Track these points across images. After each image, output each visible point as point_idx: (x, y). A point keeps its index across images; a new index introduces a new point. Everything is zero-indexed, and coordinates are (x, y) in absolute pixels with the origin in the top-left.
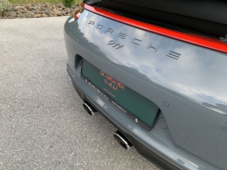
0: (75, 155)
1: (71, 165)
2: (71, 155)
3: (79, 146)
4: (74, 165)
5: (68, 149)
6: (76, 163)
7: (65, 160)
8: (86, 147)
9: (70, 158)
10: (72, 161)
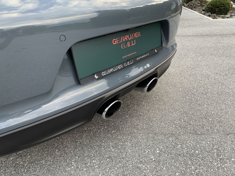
0: (141, 162)
1: (156, 163)
2: (144, 166)
3: (128, 161)
4: (154, 161)
5: (136, 172)
6: (152, 159)
7: (153, 171)
8: (126, 154)
9: (148, 166)
10: (150, 164)
